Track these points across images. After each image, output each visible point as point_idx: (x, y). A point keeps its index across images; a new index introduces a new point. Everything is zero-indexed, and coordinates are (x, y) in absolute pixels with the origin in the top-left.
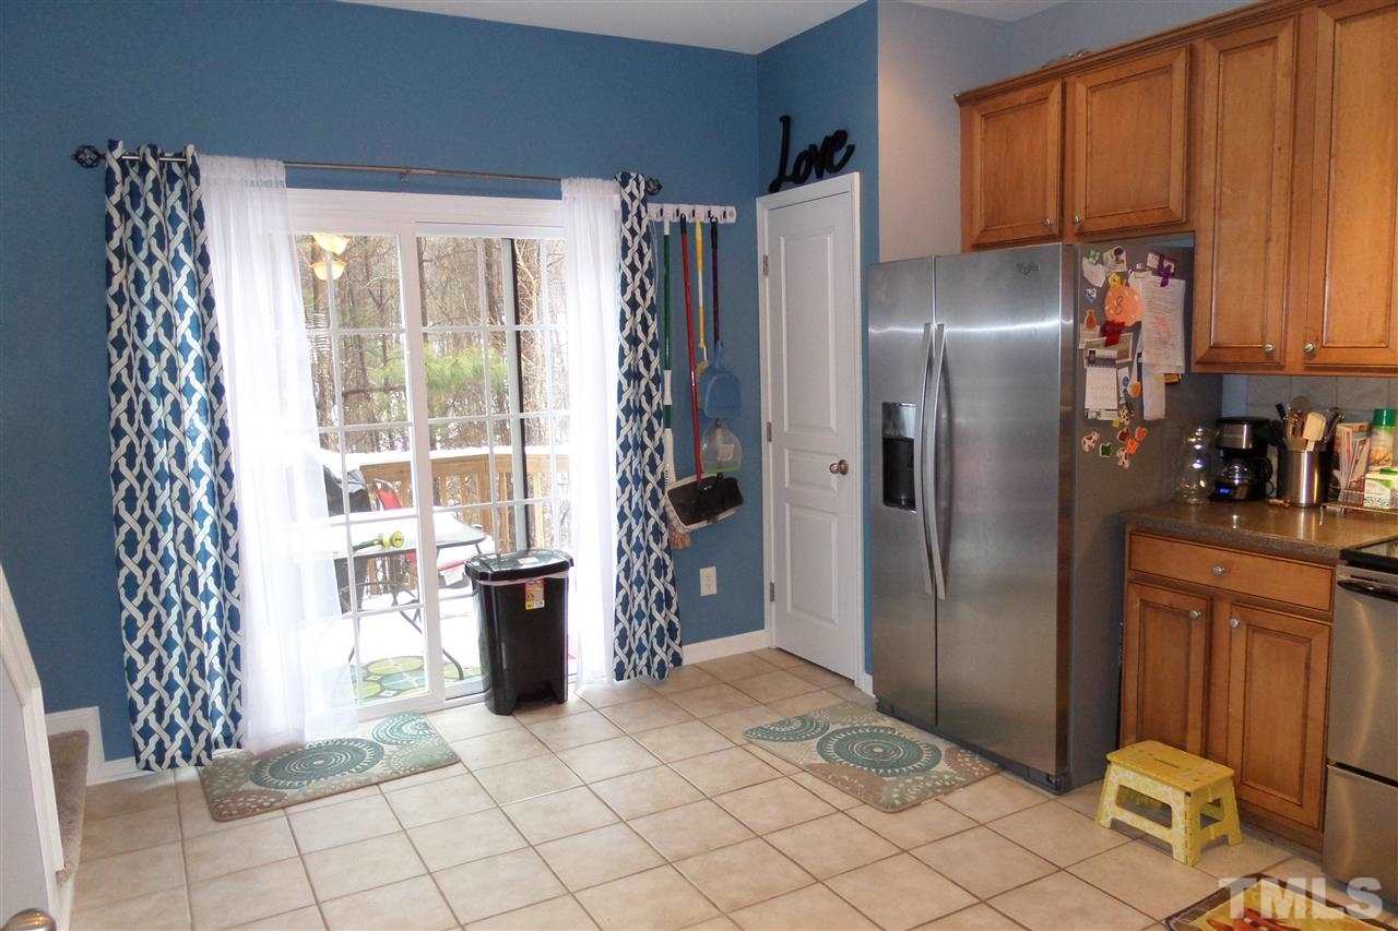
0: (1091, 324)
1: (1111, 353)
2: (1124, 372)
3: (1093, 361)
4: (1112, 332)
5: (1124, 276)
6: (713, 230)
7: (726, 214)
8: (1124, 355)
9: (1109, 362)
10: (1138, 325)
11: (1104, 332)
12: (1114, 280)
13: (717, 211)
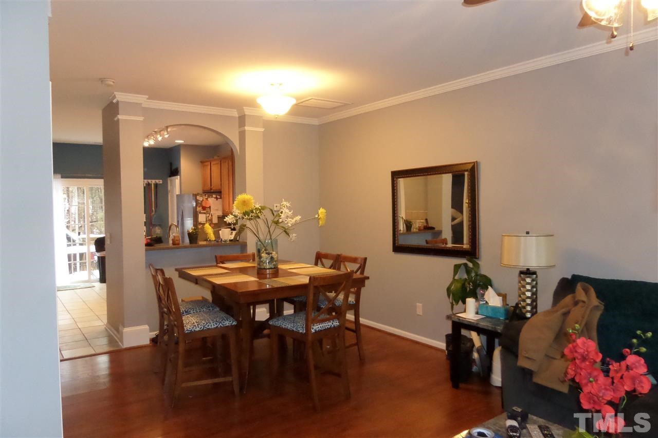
0: (199, 207)
1: (205, 212)
2: (208, 215)
3: (200, 213)
4: (204, 208)
5: (207, 199)
6: (156, 185)
7: (160, 182)
8: (207, 212)
9: (204, 213)
10: (210, 207)
11: (202, 208)
12: (204, 199)
13: (157, 181)
